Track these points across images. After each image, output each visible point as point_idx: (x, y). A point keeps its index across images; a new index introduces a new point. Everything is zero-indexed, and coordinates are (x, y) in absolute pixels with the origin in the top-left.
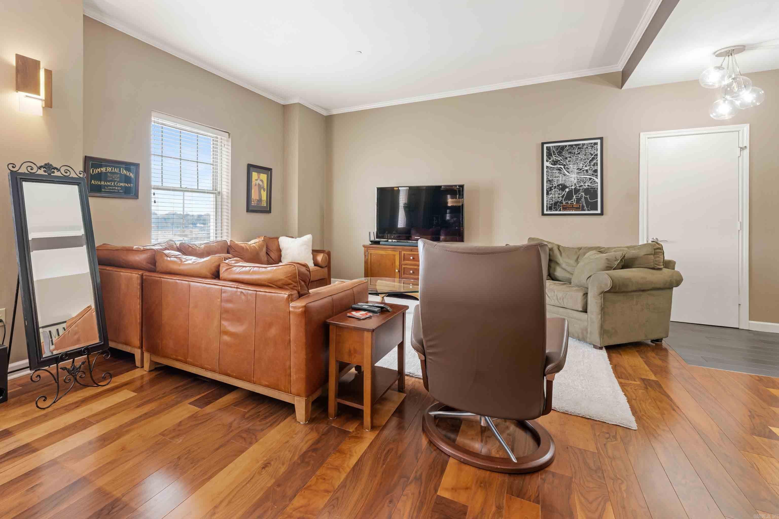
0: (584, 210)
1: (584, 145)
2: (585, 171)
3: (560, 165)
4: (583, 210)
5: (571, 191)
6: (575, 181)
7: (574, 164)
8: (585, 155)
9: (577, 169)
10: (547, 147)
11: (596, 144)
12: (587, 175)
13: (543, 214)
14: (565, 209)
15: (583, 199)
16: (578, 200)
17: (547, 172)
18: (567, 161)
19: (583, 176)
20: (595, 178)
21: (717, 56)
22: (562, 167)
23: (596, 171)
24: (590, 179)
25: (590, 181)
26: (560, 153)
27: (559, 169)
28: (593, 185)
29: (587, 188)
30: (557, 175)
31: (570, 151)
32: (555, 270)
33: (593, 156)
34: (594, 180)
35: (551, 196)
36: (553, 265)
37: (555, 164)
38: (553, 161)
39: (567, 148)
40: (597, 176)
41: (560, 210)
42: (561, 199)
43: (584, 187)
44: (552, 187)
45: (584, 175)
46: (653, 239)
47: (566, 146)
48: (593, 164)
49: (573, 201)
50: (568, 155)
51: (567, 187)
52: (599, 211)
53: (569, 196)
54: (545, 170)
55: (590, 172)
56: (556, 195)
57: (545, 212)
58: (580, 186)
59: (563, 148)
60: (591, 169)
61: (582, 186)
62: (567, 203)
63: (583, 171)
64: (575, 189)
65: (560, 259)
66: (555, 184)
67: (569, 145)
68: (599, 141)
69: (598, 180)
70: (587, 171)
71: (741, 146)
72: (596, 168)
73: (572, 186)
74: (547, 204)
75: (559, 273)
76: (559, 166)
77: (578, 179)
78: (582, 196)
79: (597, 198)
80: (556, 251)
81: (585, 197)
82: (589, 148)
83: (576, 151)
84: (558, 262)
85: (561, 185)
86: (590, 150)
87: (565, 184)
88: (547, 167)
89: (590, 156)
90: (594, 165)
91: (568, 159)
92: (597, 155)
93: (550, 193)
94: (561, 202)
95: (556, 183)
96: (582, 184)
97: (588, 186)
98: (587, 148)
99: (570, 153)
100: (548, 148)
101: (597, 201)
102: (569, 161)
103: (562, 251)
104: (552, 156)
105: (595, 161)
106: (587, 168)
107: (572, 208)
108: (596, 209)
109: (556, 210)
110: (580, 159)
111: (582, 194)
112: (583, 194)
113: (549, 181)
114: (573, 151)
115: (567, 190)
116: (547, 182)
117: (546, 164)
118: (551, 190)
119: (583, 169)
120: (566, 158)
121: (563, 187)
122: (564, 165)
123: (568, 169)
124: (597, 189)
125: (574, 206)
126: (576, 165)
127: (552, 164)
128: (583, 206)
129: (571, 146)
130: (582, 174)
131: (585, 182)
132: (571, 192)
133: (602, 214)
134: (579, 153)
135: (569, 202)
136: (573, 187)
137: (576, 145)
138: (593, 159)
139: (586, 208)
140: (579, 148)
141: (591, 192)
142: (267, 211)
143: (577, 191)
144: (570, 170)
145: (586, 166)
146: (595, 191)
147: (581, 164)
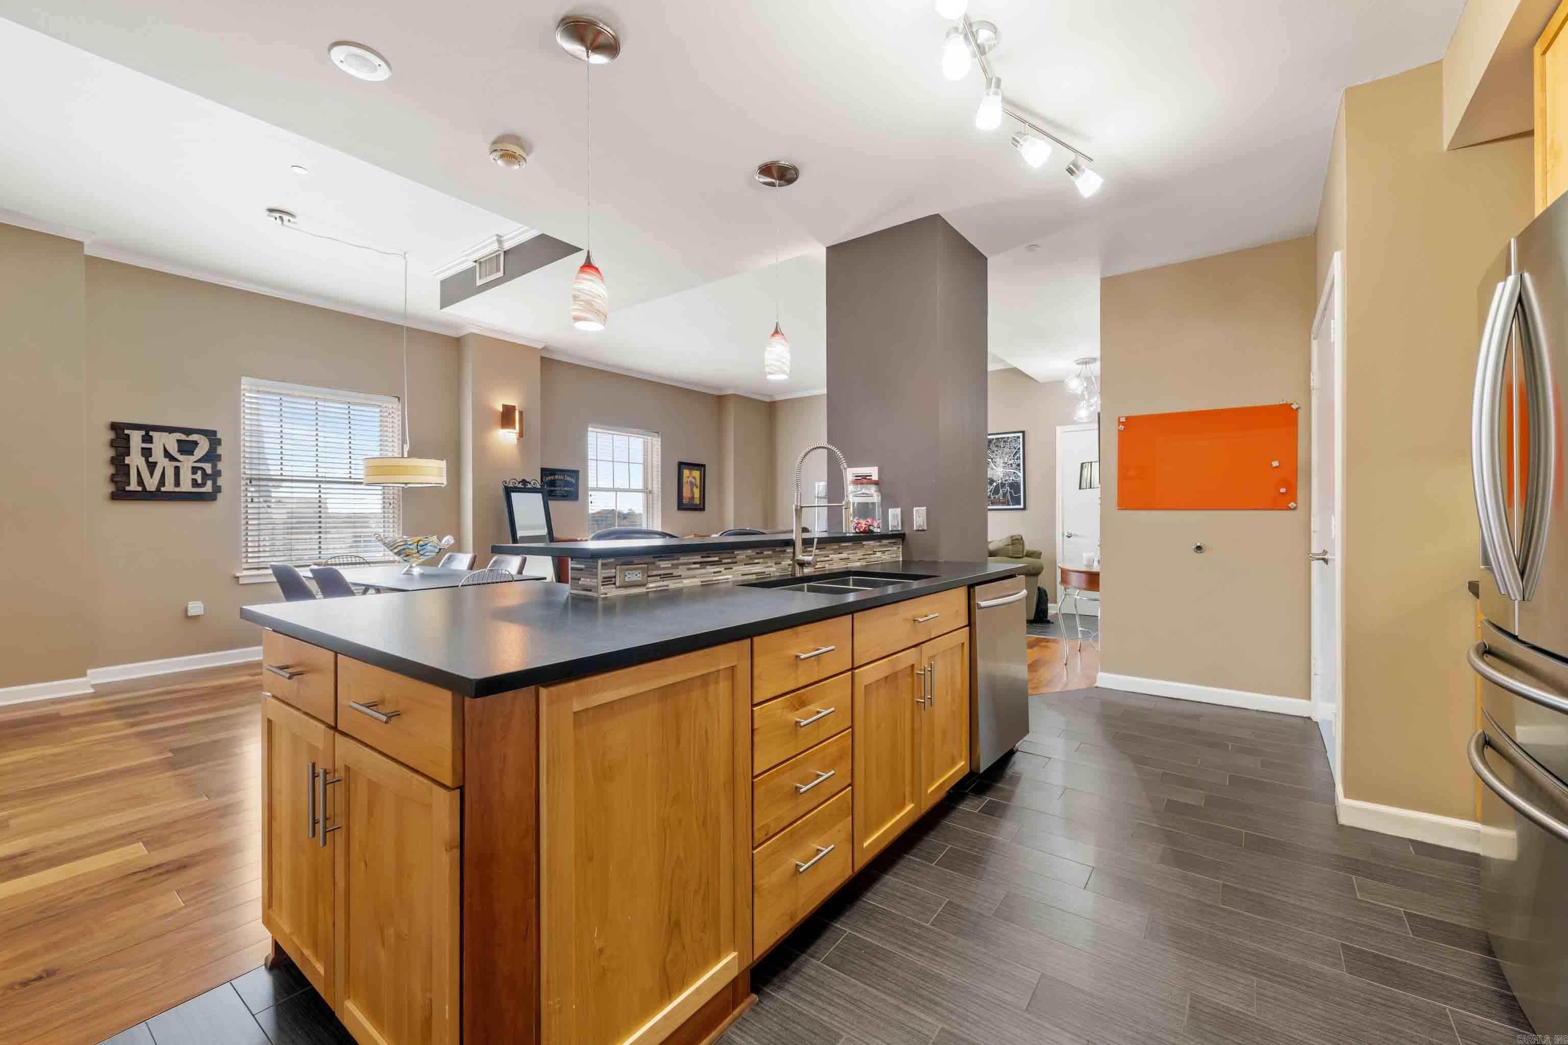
0: (1010, 505)
1: (1008, 438)
2: (1009, 466)
3: (987, 457)
4: (1008, 504)
5: (998, 485)
6: (1002, 475)
7: (1000, 458)
8: (1010, 449)
9: (1003, 463)
11: (1018, 437)
12: (1012, 469)
14: (993, 503)
15: (1009, 494)
16: (1004, 495)
18: (994, 454)
19: (1008, 471)
20: (1018, 473)
21: (1078, 364)
22: (990, 460)
23: (1019, 465)
24: (1014, 473)
25: (1015, 475)
27: (987, 462)
28: (1017, 480)
29: (1012, 483)
31: (996, 444)
39: (994, 441)
40: (1020, 470)
42: (989, 492)
43: (1009, 481)
45: (1009, 469)
47: (993, 439)
48: (1016, 458)
49: (1000, 496)
50: (995, 449)
51: (994, 481)
52: (1022, 506)
53: (997, 490)
55: (1014, 466)
58: (1006, 481)
59: (990, 441)
60: (1015, 463)
62: (995, 498)
63: (1007, 465)
64: (1002, 483)
67: (996, 439)
68: (1020, 435)
69: (1021, 475)
70: (1011, 464)
72: (1019, 463)
73: (998, 480)
77: (1004, 474)
78: (1008, 491)
79: (1020, 493)
81: (1010, 492)
82: (1013, 441)
83: (1002, 444)
85: (989, 478)
86: (1014, 444)
87: (993, 478)
89: (1013, 449)
90: (1017, 459)
91: (995, 452)
92: (1019, 449)
94: (989, 496)
96: (1007, 478)
97: (1013, 480)
98: (1011, 441)
99: (997, 446)
101: (1020, 496)
102: (996, 455)
105: (1018, 455)
106: (1012, 462)
107: (999, 503)
108: (1020, 504)
110: (1005, 452)
112: (1009, 488)
114: (999, 444)
115: (995, 484)
119: (1007, 462)
121: (991, 480)
122: (992, 459)
123: (995, 462)
124: (1020, 483)
125: (1001, 501)
126: (1002, 459)
128: (1008, 501)
129: (997, 439)
130: (1007, 468)
131: (1010, 477)
132: (997, 486)
133: (1024, 509)
134: (1004, 447)
135: (997, 496)
136: (1000, 482)
137: (1002, 438)
138: (1016, 452)
139: (1011, 503)
140: (1004, 442)
141: (1015, 486)
142: (701, 508)
143: (1003, 485)
144: (997, 464)
145: (1010, 460)
146: (1019, 486)
147: (1006, 458)
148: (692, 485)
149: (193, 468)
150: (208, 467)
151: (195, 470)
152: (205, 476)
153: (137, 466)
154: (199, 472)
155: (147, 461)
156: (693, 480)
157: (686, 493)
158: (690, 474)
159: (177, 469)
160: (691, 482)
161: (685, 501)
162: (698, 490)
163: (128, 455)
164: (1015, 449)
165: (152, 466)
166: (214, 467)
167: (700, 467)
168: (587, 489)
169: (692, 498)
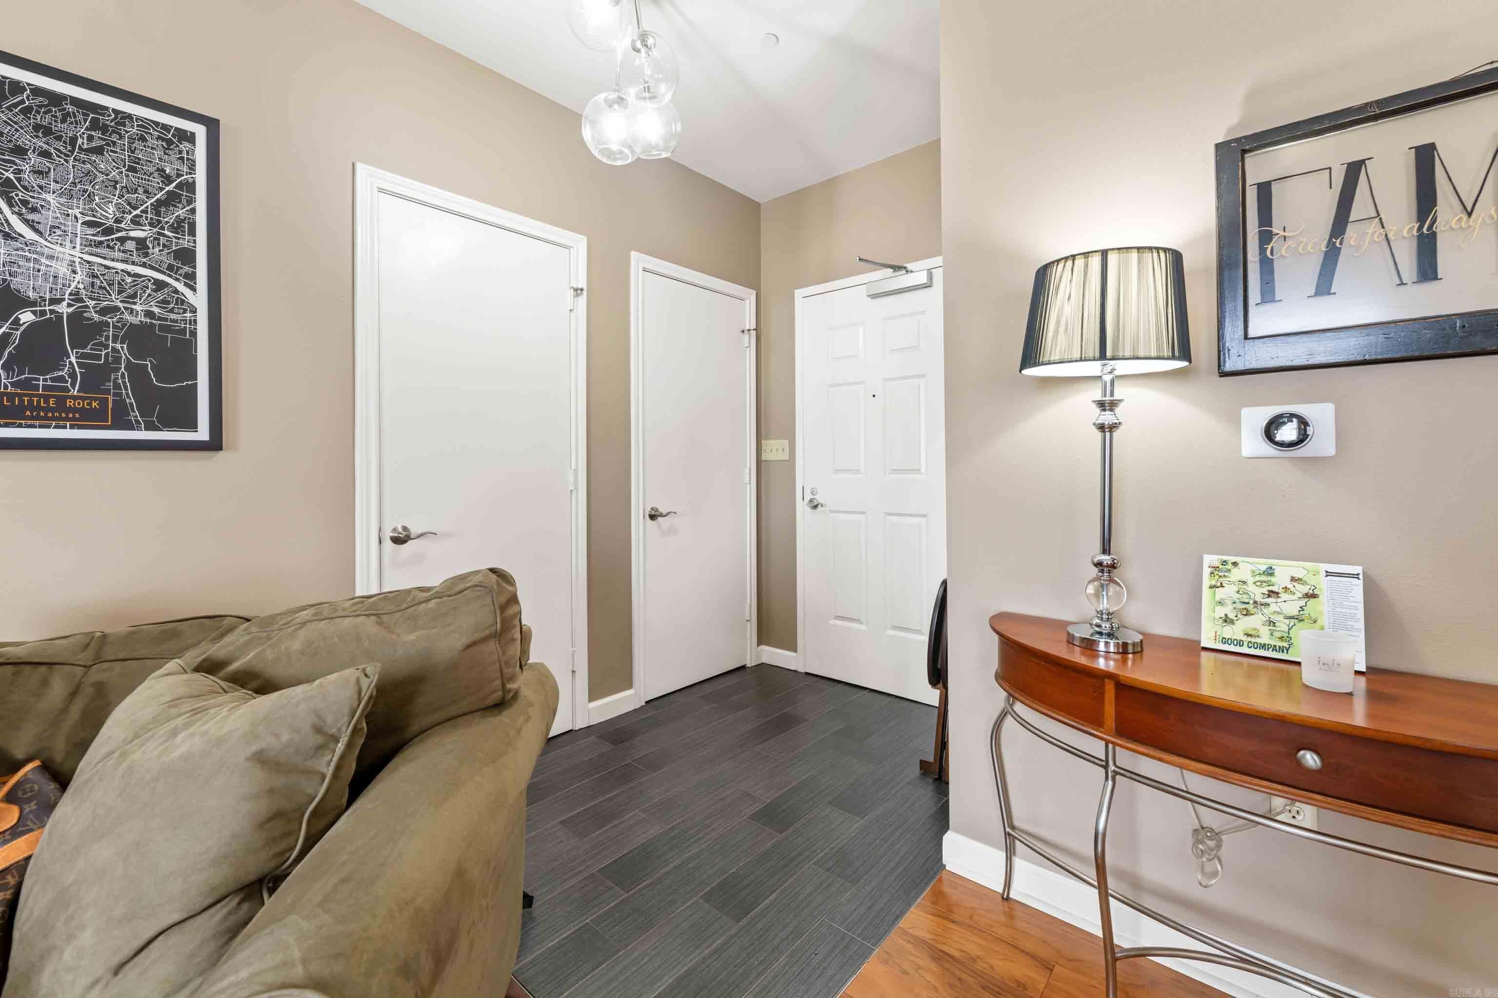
0: (129, 427)
1: (124, 118)
2: (131, 245)
4: (120, 420)
5: (53, 325)
6: (78, 282)
7: (68, 194)
8: (132, 169)
9: (89, 224)
11: (184, 136)
12: (144, 265)
15: (121, 373)
16: (96, 373)
18: (26, 168)
19: (120, 266)
20: (180, 287)
23: (187, 256)
24: (160, 285)
25: (160, 296)
28: (173, 316)
31: (40, 120)
33: (171, 187)
34: (176, 291)
39: (26, 99)
40: (190, 276)
43: (127, 316)
45: (125, 261)
47: (17, 87)
48: (171, 219)
49: (61, 379)
50: (28, 140)
51: (26, 303)
52: (203, 433)
53: (37, 351)
55: (154, 252)
58: (104, 311)
60: (162, 240)
61: (116, 309)
62: (27, 384)
63: (123, 240)
64: (76, 318)
67: (37, 91)
68: (199, 131)
69: (199, 299)
70: (141, 244)
71: (575, 286)
72: (185, 244)
73: (59, 301)
77: (94, 276)
78: (118, 360)
79: (190, 371)
81: (129, 366)
82: (152, 142)
83: (80, 132)
86: (154, 156)
87: (16, 283)
89: (157, 180)
90: (176, 228)
92: (189, 188)
96: (115, 299)
97: (149, 314)
98: (143, 139)
99: (46, 130)
101: (192, 388)
102: (38, 173)
105: (180, 211)
106: (144, 231)
107: (58, 413)
108: (193, 425)
110: (101, 178)
111: (114, 350)
112: (123, 349)
114: (66, 130)
115: (27, 317)
119: (119, 230)
120: (20, 152)
123: (34, 210)
124: (194, 334)
125: (69, 403)
126: (78, 204)
128: (119, 404)
129: (56, 99)
130: (117, 255)
131: (134, 296)
132: (48, 328)
133: (215, 444)
134: (99, 151)
135: (41, 381)
136: (63, 308)
137: (78, 103)
138: (171, 200)
139: (135, 414)
140: (95, 125)
143: (84, 327)
144: (47, 218)
145: (136, 221)
146: (188, 346)
147: (111, 209)
164: (168, 180)
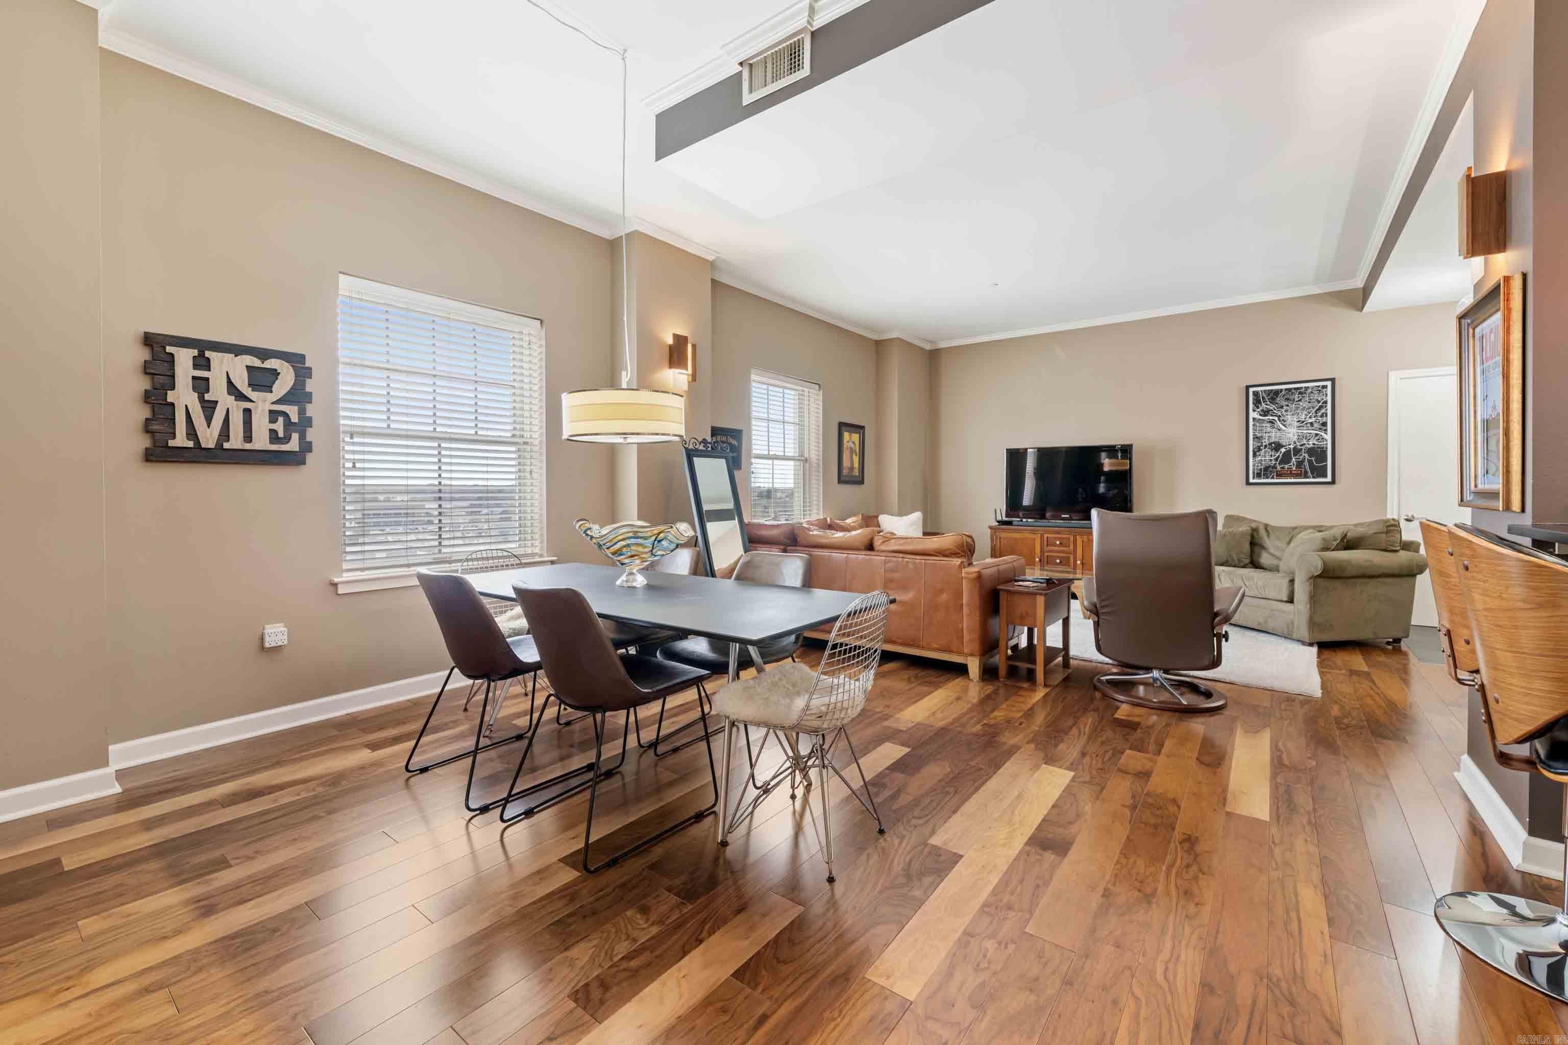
0: (1308, 478)
1: (1307, 388)
2: (1309, 425)
3: (1272, 415)
4: (1306, 477)
5: (1290, 451)
6: (1295, 438)
7: (1293, 415)
8: (1309, 403)
9: (1298, 421)
10: (1254, 392)
11: (1325, 387)
12: (1312, 430)
13: (1248, 483)
14: (1279, 475)
15: (1306, 463)
16: (1300, 464)
17: (1254, 425)
18: (1283, 410)
19: (1306, 431)
20: (1323, 434)
22: (1276, 418)
23: (1324, 424)
24: (1317, 435)
25: (1317, 438)
26: (1273, 400)
27: (1271, 422)
28: (1320, 444)
29: (1312, 448)
30: (1269, 429)
31: (1286, 397)
32: (1259, 556)
33: (1320, 404)
34: (1321, 436)
35: (1260, 458)
36: (1256, 549)
37: (1265, 415)
38: (1262, 411)
39: (1283, 393)
40: (1326, 430)
41: (1273, 478)
42: (1274, 462)
43: (1307, 446)
44: (1262, 446)
46: (1407, 516)
47: (1281, 390)
48: (1320, 414)
49: (1291, 465)
50: (1284, 403)
51: (1283, 446)
52: (1329, 479)
53: (1286, 458)
54: (1251, 423)
55: (1316, 425)
56: (1267, 457)
57: (1251, 480)
58: (1301, 445)
59: (1277, 393)
60: (1318, 421)
61: (1305, 444)
62: (1283, 468)
63: (1306, 424)
64: (1295, 448)
65: (1268, 542)
66: (1266, 442)
67: (1286, 390)
68: (1329, 384)
69: (1328, 437)
70: (1312, 424)
72: (1325, 421)
73: (1289, 445)
74: (1254, 469)
75: (1265, 559)
76: (1271, 418)
77: (1299, 436)
78: (1305, 459)
79: (1326, 460)
80: (1262, 532)
81: (1309, 461)
82: (1315, 392)
83: (1296, 397)
84: (1266, 546)
85: (1274, 443)
86: (1316, 396)
87: (1281, 441)
88: (1254, 419)
89: (1316, 403)
90: (1322, 416)
91: (1285, 408)
92: (1326, 402)
93: (1258, 454)
94: (1274, 467)
95: (1266, 440)
96: (1305, 441)
97: (1314, 444)
98: (1313, 392)
99: (1288, 399)
100: (1256, 394)
101: (1326, 465)
102: (1286, 411)
103: (1270, 531)
104: (1261, 403)
105: (1323, 411)
106: (1313, 420)
107: (1291, 475)
108: (1325, 476)
109: (1267, 478)
110: (1301, 407)
111: (1304, 456)
112: (1306, 455)
113: (1256, 438)
114: (1292, 397)
115: (1283, 450)
116: (1254, 438)
117: (1252, 415)
118: (1259, 450)
119: (1306, 421)
120: (1282, 407)
121: (1277, 446)
122: (1280, 416)
123: (1285, 421)
124: (1326, 448)
125: (1293, 472)
126: (1295, 416)
127: (1260, 415)
128: (1306, 472)
129: (1289, 390)
130: (1305, 428)
131: (1309, 439)
132: (1288, 452)
133: (1333, 482)
134: (1300, 400)
135: (1286, 467)
136: (1292, 447)
137: (1295, 389)
138: (1321, 408)
139: (1310, 474)
140: (1300, 393)
141: (1318, 453)
142: (860, 481)
143: (1297, 451)
144: (1287, 423)
145: (1310, 417)
146: (1324, 452)
147: (1304, 415)
148: (852, 451)
149: (271, 412)
150: (293, 411)
151: (274, 415)
152: (288, 423)
153: (186, 406)
154: (281, 419)
155: (202, 399)
156: (853, 446)
157: (846, 463)
158: (850, 438)
159: (247, 412)
160: (851, 448)
161: (845, 472)
162: (858, 458)
163: (173, 388)
164: (1319, 402)
165: (209, 407)
166: (302, 412)
167: (859, 429)
168: (749, 456)
169: (852, 468)
